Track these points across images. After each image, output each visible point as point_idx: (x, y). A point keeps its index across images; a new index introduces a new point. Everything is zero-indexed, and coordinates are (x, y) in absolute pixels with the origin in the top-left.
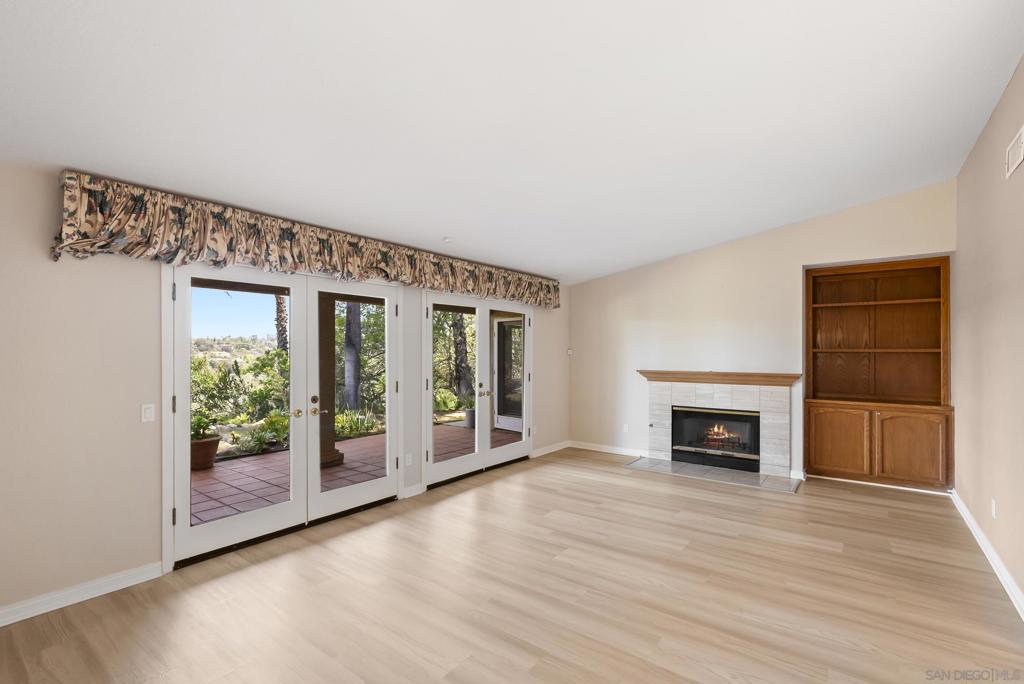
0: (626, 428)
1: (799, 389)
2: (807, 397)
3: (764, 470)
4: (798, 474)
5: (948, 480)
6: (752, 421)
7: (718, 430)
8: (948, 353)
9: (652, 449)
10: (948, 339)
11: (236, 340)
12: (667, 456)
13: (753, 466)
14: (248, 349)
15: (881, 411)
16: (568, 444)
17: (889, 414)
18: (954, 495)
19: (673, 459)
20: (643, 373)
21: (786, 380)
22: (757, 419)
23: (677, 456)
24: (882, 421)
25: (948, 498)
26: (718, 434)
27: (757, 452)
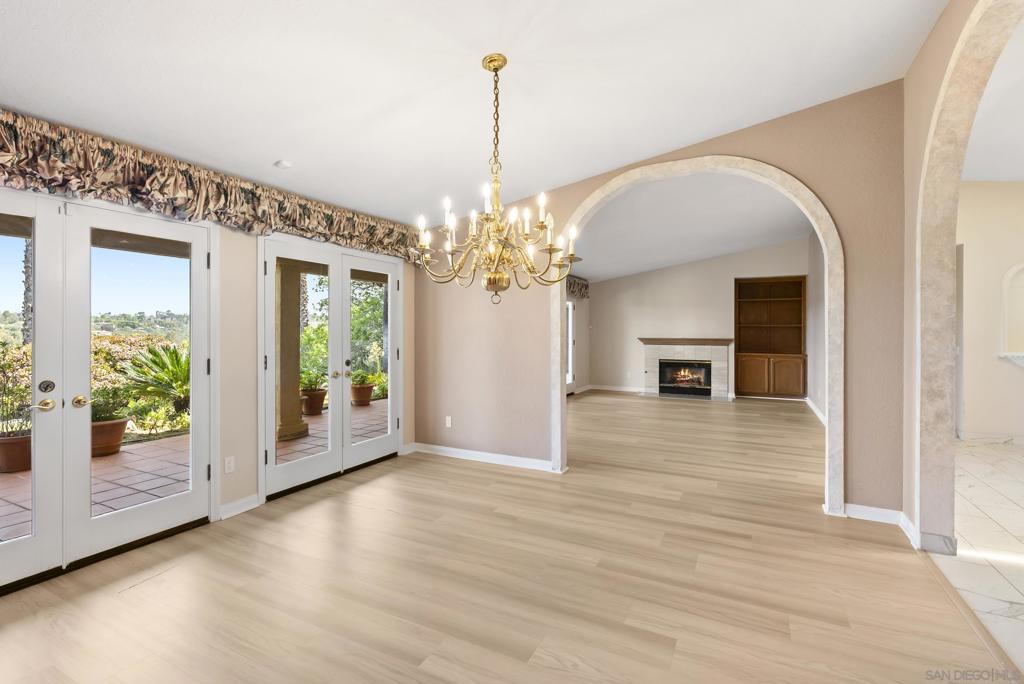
0: (629, 375)
1: (732, 346)
2: (736, 352)
3: (713, 393)
4: (732, 395)
5: (804, 394)
6: (706, 367)
7: (684, 373)
8: (805, 326)
9: (646, 387)
10: (805, 319)
11: (117, 318)
12: (656, 390)
13: (707, 393)
14: (134, 327)
15: (773, 358)
16: (589, 387)
17: (777, 359)
18: (808, 400)
19: (660, 392)
20: (640, 339)
21: (724, 342)
22: (710, 365)
23: (663, 390)
24: (774, 364)
25: (805, 403)
26: (684, 376)
27: (710, 385)
